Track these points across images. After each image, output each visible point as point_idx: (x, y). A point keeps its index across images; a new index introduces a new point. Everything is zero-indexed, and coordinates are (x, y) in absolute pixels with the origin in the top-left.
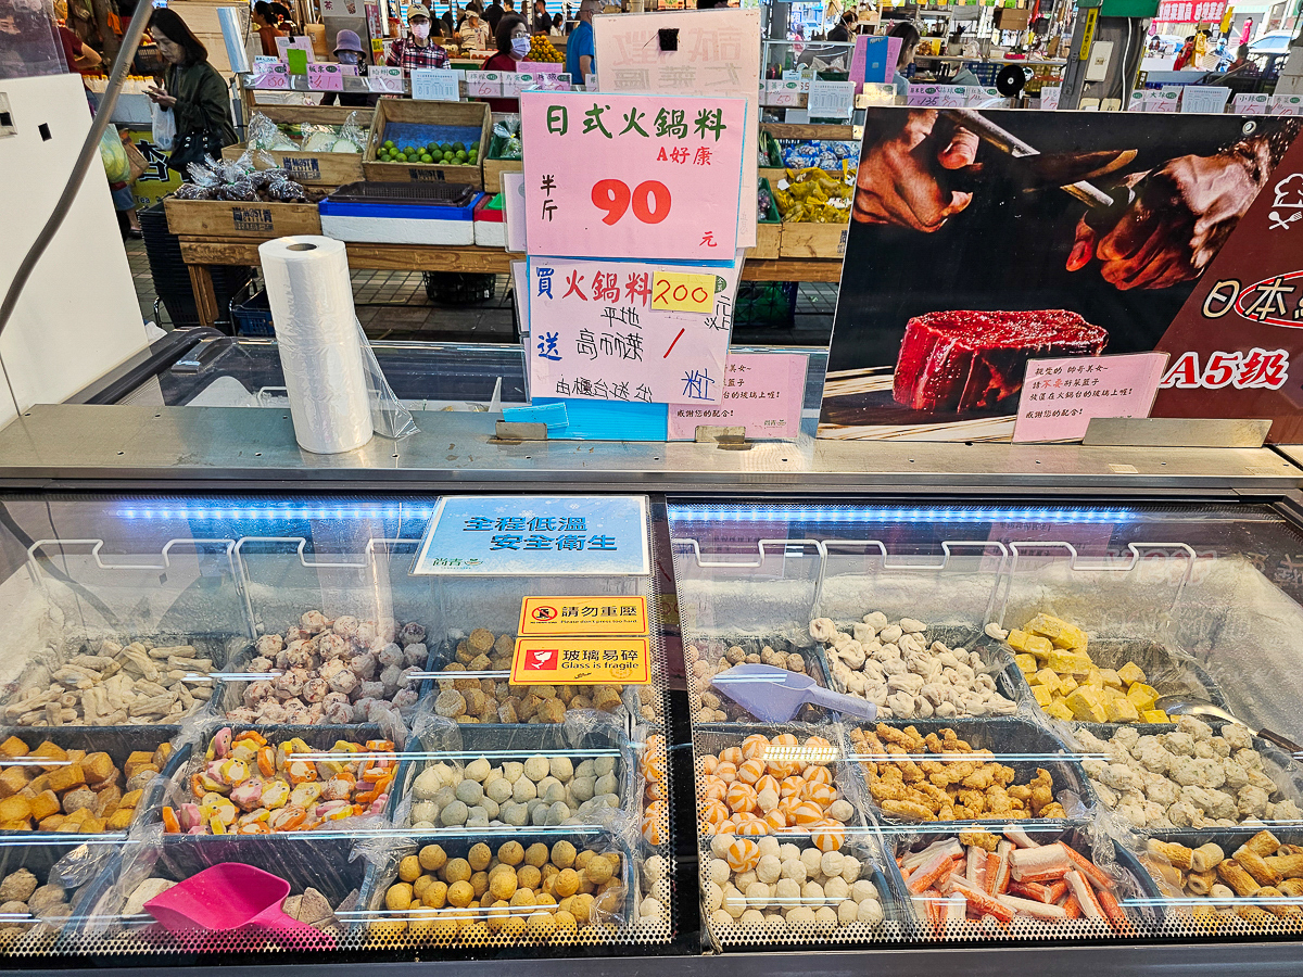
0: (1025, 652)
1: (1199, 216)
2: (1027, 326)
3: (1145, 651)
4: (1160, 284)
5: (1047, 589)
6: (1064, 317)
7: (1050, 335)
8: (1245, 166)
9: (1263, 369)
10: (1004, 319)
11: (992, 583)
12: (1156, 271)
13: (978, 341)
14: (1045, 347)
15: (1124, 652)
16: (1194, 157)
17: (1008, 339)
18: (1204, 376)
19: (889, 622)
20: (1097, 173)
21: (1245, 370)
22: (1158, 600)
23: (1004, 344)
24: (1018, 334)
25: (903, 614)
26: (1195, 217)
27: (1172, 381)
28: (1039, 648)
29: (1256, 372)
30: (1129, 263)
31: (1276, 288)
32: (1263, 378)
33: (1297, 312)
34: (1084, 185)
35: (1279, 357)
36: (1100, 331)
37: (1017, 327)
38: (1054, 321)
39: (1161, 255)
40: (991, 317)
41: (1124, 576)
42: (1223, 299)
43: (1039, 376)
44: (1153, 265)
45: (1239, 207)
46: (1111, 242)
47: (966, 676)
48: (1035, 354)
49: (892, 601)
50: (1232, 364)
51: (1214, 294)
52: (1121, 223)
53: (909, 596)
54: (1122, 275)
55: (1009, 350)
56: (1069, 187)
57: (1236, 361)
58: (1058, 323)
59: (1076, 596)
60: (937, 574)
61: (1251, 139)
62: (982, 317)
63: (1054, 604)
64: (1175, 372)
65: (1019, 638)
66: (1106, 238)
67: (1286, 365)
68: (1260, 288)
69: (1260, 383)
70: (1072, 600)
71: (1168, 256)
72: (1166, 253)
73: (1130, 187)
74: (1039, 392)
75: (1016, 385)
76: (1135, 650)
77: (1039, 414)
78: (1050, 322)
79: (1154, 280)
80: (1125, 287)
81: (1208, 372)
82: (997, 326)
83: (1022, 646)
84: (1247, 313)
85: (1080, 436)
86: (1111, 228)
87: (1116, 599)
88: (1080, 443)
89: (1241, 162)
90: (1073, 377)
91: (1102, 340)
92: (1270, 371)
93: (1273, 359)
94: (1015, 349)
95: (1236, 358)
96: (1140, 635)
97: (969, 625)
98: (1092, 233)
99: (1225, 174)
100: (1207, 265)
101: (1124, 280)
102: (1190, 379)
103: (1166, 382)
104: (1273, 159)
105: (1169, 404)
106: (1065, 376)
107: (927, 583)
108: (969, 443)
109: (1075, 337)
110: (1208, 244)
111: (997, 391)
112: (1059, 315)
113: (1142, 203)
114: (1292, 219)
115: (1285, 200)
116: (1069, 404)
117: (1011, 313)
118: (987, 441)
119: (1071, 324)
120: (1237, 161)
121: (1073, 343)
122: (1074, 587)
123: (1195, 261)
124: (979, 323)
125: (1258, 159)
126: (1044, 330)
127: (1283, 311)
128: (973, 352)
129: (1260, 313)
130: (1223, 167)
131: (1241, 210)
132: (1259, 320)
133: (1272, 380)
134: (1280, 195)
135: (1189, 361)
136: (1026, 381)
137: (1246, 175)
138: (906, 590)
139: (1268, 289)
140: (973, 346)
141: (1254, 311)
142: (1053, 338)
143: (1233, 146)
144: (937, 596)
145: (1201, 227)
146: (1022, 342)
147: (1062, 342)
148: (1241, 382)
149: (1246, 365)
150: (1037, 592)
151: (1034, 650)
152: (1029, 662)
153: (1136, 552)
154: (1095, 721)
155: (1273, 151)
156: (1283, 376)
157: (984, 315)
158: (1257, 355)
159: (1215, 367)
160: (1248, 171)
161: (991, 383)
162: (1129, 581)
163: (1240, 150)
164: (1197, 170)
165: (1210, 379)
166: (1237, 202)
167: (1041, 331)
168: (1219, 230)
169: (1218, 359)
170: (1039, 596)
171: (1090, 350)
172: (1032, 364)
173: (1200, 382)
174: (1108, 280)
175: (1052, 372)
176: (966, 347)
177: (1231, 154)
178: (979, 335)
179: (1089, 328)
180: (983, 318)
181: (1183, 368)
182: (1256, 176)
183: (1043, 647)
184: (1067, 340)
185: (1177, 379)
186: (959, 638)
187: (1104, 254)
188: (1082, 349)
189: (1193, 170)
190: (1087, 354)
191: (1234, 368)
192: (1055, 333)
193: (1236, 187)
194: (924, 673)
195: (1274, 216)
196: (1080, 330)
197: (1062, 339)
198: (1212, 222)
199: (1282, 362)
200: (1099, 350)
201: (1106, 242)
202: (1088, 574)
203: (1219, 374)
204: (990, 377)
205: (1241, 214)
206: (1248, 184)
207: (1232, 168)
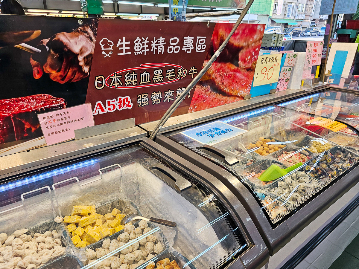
0: (71, 223)
1: (78, 54)
2: (29, 102)
3: (118, 202)
4: (76, 79)
5: (74, 196)
6: (44, 97)
7: (41, 104)
8: (86, 36)
9: (124, 103)
10: (18, 101)
11: (50, 202)
12: (72, 75)
13: (10, 112)
14: (42, 109)
15: (111, 206)
16: (65, 33)
17: (24, 108)
18: (107, 108)
19: (8, 235)
20: (28, 40)
21: (119, 104)
22: (116, 184)
23: (23, 111)
24: (27, 106)
25: (16, 228)
26: (76, 55)
27: (97, 112)
28: (74, 220)
29: (123, 104)
30: (60, 74)
31: (116, 77)
32: (125, 106)
33: (126, 83)
34: (23, 44)
35: (127, 98)
36: (62, 100)
37: (25, 103)
38: (40, 99)
39: (71, 70)
40: (11, 101)
41: (100, 181)
42: (101, 82)
43: (45, 120)
44: (70, 73)
45: (91, 50)
46: (48, 66)
47: (49, 243)
48: (38, 112)
49: (6, 227)
50: (114, 103)
51: (96, 81)
52: (48, 59)
53: (15, 221)
54: (59, 78)
55: (27, 113)
56: (18, 46)
57: (115, 102)
58: (42, 99)
59: (86, 194)
60: (25, 207)
61: (82, 26)
62: (6, 102)
63: (79, 200)
64: (96, 109)
65: (67, 219)
66: (45, 65)
67: (131, 101)
68: (111, 77)
69: (125, 108)
70: (85, 196)
71: (74, 70)
72: (72, 69)
73: (45, 45)
74: (48, 125)
75: (37, 125)
76: (115, 203)
77: (53, 133)
78: (39, 99)
79: (73, 79)
80: (63, 82)
81: (107, 107)
82: (16, 104)
83: (68, 222)
84: (111, 86)
85: (73, 137)
86: (45, 61)
87: (102, 190)
88: (74, 139)
89: (83, 34)
90: (60, 117)
91: (64, 102)
92: (127, 103)
93: (126, 99)
94: (29, 112)
95: (114, 101)
96: (115, 198)
97: (48, 221)
98: (38, 63)
99: (80, 39)
100: (89, 71)
101: (61, 80)
102: (103, 110)
103: (95, 113)
104: (94, 33)
105: (99, 120)
106: (56, 118)
107: (22, 213)
108: (28, 151)
109: (52, 103)
110: (86, 64)
111: (30, 129)
112: (41, 96)
113: (53, 50)
114: (110, 53)
115: (105, 47)
116: (64, 127)
117: (19, 98)
118: (36, 148)
119: (48, 98)
120: (82, 34)
121: (53, 105)
122: (84, 191)
123: (84, 70)
124: (6, 104)
125: (89, 33)
126: (38, 103)
127: (122, 84)
128: (9, 117)
129: (115, 85)
130: (77, 36)
131: (92, 51)
132: (116, 88)
133: (128, 106)
134: (102, 46)
135: (99, 104)
136: (41, 123)
137: (87, 39)
138: (11, 219)
139: (114, 77)
140: (8, 114)
141: (113, 85)
142: (43, 105)
143: (77, 28)
144: (28, 217)
145: (80, 58)
146: (31, 108)
147: (48, 106)
148: (120, 108)
149: (119, 103)
150: (72, 198)
151: (73, 222)
152: (73, 226)
153: (101, 172)
154: (95, 241)
155: (92, 30)
156: (131, 104)
157: (7, 101)
158: (120, 99)
159: (109, 105)
160: (87, 37)
161: (26, 126)
162: (103, 183)
163: (81, 30)
164: (68, 38)
165: (109, 109)
166: (89, 49)
167: (37, 103)
168: (87, 59)
169: (109, 102)
170: (72, 200)
171: (61, 107)
172: (40, 116)
173: (106, 111)
174: (55, 81)
175: (50, 117)
176: (5, 115)
177: (78, 31)
178: (9, 109)
179: (56, 99)
180: (8, 102)
181: (98, 107)
182: (91, 39)
183: (76, 219)
184: (50, 105)
185: (99, 111)
186: (46, 227)
187: (48, 71)
188: (58, 107)
189: (67, 38)
190: (60, 109)
191: (115, 104)
192: (43, 103)
193: (86, 43)
194: (20, 255)
195: (104, 53)
196: (53, 100)
197: (47, 105)
198: (84, 56)
199: (129, 100)
200: (65, 106)
201: (46, 67)
202: (88, 185)
203: (111, 107)
204: (24, 124)
205: (93, 53)
206: (90, 42)
207: (81, 37)
